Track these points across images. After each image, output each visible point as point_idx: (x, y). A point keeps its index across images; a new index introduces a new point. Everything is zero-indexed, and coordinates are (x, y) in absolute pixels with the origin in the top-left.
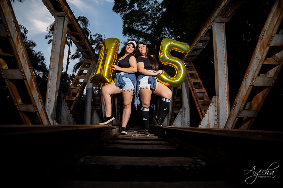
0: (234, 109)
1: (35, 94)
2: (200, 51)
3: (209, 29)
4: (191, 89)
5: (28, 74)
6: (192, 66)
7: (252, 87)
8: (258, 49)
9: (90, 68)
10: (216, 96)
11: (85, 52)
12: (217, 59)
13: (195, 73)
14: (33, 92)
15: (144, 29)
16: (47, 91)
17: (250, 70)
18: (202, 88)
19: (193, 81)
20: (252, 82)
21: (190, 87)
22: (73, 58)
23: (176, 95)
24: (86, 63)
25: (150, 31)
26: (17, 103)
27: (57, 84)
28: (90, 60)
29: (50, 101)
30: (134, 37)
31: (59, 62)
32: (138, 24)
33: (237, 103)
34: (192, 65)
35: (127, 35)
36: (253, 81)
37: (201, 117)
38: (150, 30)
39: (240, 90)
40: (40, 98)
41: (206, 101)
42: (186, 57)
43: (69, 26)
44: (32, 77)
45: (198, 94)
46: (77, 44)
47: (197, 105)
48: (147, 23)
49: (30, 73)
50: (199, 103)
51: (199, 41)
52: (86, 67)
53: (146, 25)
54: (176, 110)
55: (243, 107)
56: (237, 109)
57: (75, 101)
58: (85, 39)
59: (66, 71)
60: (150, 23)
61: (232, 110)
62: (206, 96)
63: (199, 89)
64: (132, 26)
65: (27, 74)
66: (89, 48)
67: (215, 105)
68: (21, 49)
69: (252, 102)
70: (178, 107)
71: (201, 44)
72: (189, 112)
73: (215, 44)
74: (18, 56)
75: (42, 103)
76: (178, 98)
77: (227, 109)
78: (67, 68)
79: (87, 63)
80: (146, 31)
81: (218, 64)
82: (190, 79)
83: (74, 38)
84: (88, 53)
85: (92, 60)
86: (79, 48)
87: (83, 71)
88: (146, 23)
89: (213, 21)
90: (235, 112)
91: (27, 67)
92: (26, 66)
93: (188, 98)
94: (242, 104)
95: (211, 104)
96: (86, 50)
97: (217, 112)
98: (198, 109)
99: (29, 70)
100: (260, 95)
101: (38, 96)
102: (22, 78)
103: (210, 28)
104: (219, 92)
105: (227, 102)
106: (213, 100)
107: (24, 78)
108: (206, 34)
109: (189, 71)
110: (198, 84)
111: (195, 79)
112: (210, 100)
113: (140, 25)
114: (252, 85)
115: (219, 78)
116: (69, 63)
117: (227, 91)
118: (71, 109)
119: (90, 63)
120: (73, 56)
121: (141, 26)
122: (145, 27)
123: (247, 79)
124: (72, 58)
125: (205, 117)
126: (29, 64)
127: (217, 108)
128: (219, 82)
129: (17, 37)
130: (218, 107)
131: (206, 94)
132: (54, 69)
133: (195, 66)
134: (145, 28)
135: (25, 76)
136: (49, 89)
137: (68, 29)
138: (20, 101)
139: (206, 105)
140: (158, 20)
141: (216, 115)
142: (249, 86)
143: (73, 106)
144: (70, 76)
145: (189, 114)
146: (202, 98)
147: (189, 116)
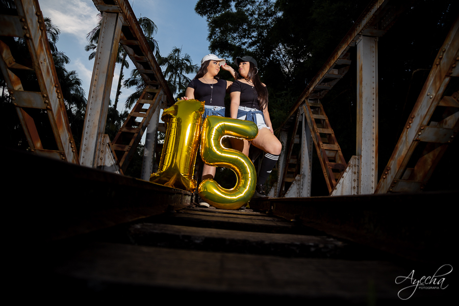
0: (384, 178)
1: (64, 136)
2: (334, 83)
3: (351, 47)
4: (316, 143)
5: (55, 101)
6: (319, 107)
7: (416, 142)
8: (431, 80)
9: (154, 100)
10: (357, 157)
11: (147, 74)
12: (361, 96)
13: (324, 118)
14: (60, 131)
15: (244, 44)
16: (83, 132)
17: (416, 115)
18: (334, 144)
19: (320, 130)
20: (417, 135)
21: (314, 140)
22: (127, 85)
23: (291, 153)
24: (148, 92)
25: (253, 48)
26: (34, 147)
27: (100, 122)
28: (155, 88)
29: (87, 149)
30: (228, 57)
31: (105, 87)
32: (235, 35)
33: (390, 169)
34: (319, 104)
35: (218, 53)
36: (420, 133)
37: (330, 190)
38: (253, 46)
39: (397, 148)
40: (72, 142)
41: (339, 164)
42: (311, 91)
43: (125, 29)
44: (61, 107)
45: (327, 152)
46: (135, 61)
47: (324, 171)
48: (250, 35)
49: (58, 100)
50: (328, 167)
51: (334, 66)
52: (148, 99)
53: (248, 38)
54: (288, 177)
55: (399, 174)
56: (389, 178)
57: (126, 153)
58: (149, 53)
59: (115, 106)
60: (254, 34)
61: (381, 180)
62: (340, 156)
63: (329, 145)
64: (226, 39)
65: (53, 101)
66: (154, 68)
67: (354, 171)
68: (45, 60)
69: (416, 168)
70: (292, 173)
71: (336, 72)
72: (310, 181)
73: (360, 72)
74: (40, 70)
75: (74, 151)
76: (294, 158)
77: (373, 179)
78: (117, 101)
79: (150, 93)
80: (248, 47)
81: (363, 105)
82: (315, 127)
83: (131, 51)
84: (152, 76)
85: (157, 88)
86: (139, 66)
87: (143, 104)
88: (248, 33)
89: (358, 34)
90: (386, 183)
91: (53, 89)
92: (52, 87)
93: (310, 158)
94: (398, 171)
95: (347, 169)
96: (149, 71)
97: (356, 182)
98: (325, 176)
99: (56, 94)
100: (429, 157)
101: (68, 138)
102: (44, 107)
103: (353, 45)
104: (361, 150)
105: (374, 167)
106: (351, 163)
107: (48, 107)
108: (346, 55)
109: (315, 115)
110: (328, 136)
111: (323, 128)
112: (346, 164)
113: (239, 36)
114: (416, 140)
115: (363, 128)
116: (120, 92)
117: (374, 148)
118: (121, 164)
119: (155, 92)
120: (127, 81)
121: (240, 39)
122: (246, 40)
123: (409, 130)
124: (125, 85)
125: (336, 189)
126: (57, 85)
127: (356, 175)
128: (363, 134)
129: (41, 40)
130: (358, 173)
131: (340, 153)
132: (97, 97)
133: (324, 108)
134: (246, 42)
135: (49, 104)
136: (86, 129)
137: (122, 35)
138: (38, 145)
139: (339, 171)
140: (267, 31)
141: (354, 188)
142: (412, 141)
143: (123, 160)
144: (121, 115)
145: (310, 184)
146: (332, 160)
147: (309, 188)
